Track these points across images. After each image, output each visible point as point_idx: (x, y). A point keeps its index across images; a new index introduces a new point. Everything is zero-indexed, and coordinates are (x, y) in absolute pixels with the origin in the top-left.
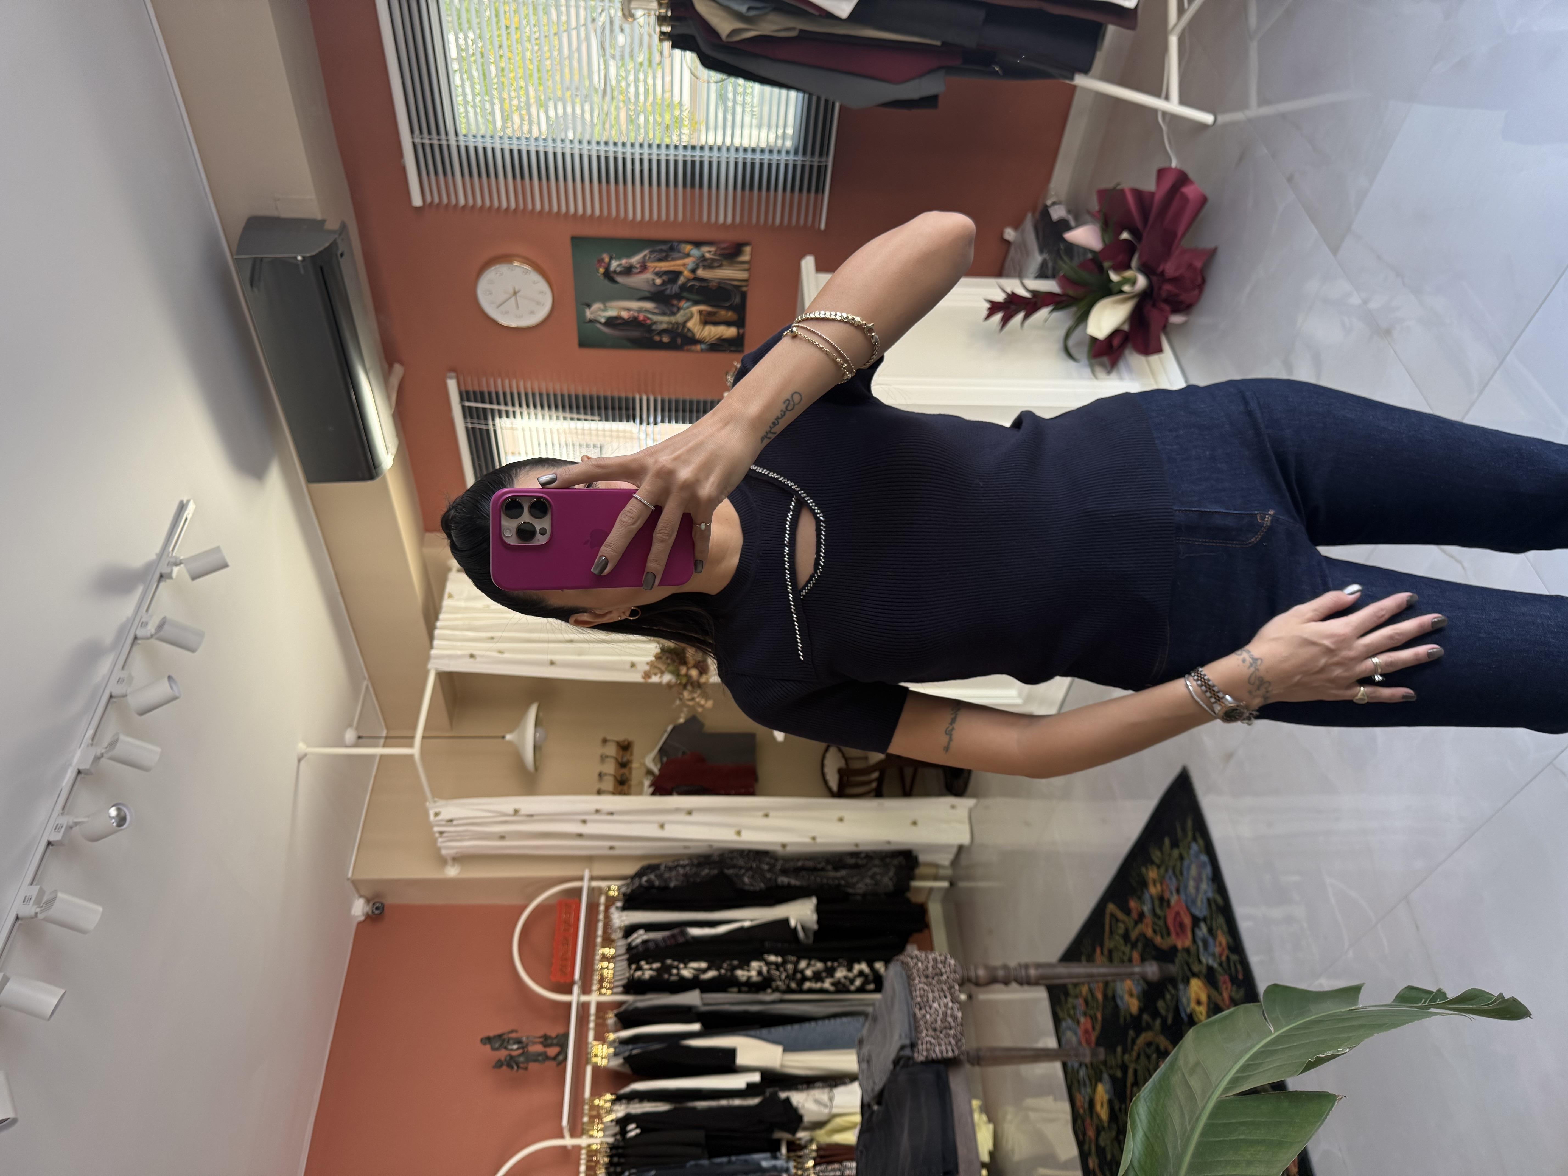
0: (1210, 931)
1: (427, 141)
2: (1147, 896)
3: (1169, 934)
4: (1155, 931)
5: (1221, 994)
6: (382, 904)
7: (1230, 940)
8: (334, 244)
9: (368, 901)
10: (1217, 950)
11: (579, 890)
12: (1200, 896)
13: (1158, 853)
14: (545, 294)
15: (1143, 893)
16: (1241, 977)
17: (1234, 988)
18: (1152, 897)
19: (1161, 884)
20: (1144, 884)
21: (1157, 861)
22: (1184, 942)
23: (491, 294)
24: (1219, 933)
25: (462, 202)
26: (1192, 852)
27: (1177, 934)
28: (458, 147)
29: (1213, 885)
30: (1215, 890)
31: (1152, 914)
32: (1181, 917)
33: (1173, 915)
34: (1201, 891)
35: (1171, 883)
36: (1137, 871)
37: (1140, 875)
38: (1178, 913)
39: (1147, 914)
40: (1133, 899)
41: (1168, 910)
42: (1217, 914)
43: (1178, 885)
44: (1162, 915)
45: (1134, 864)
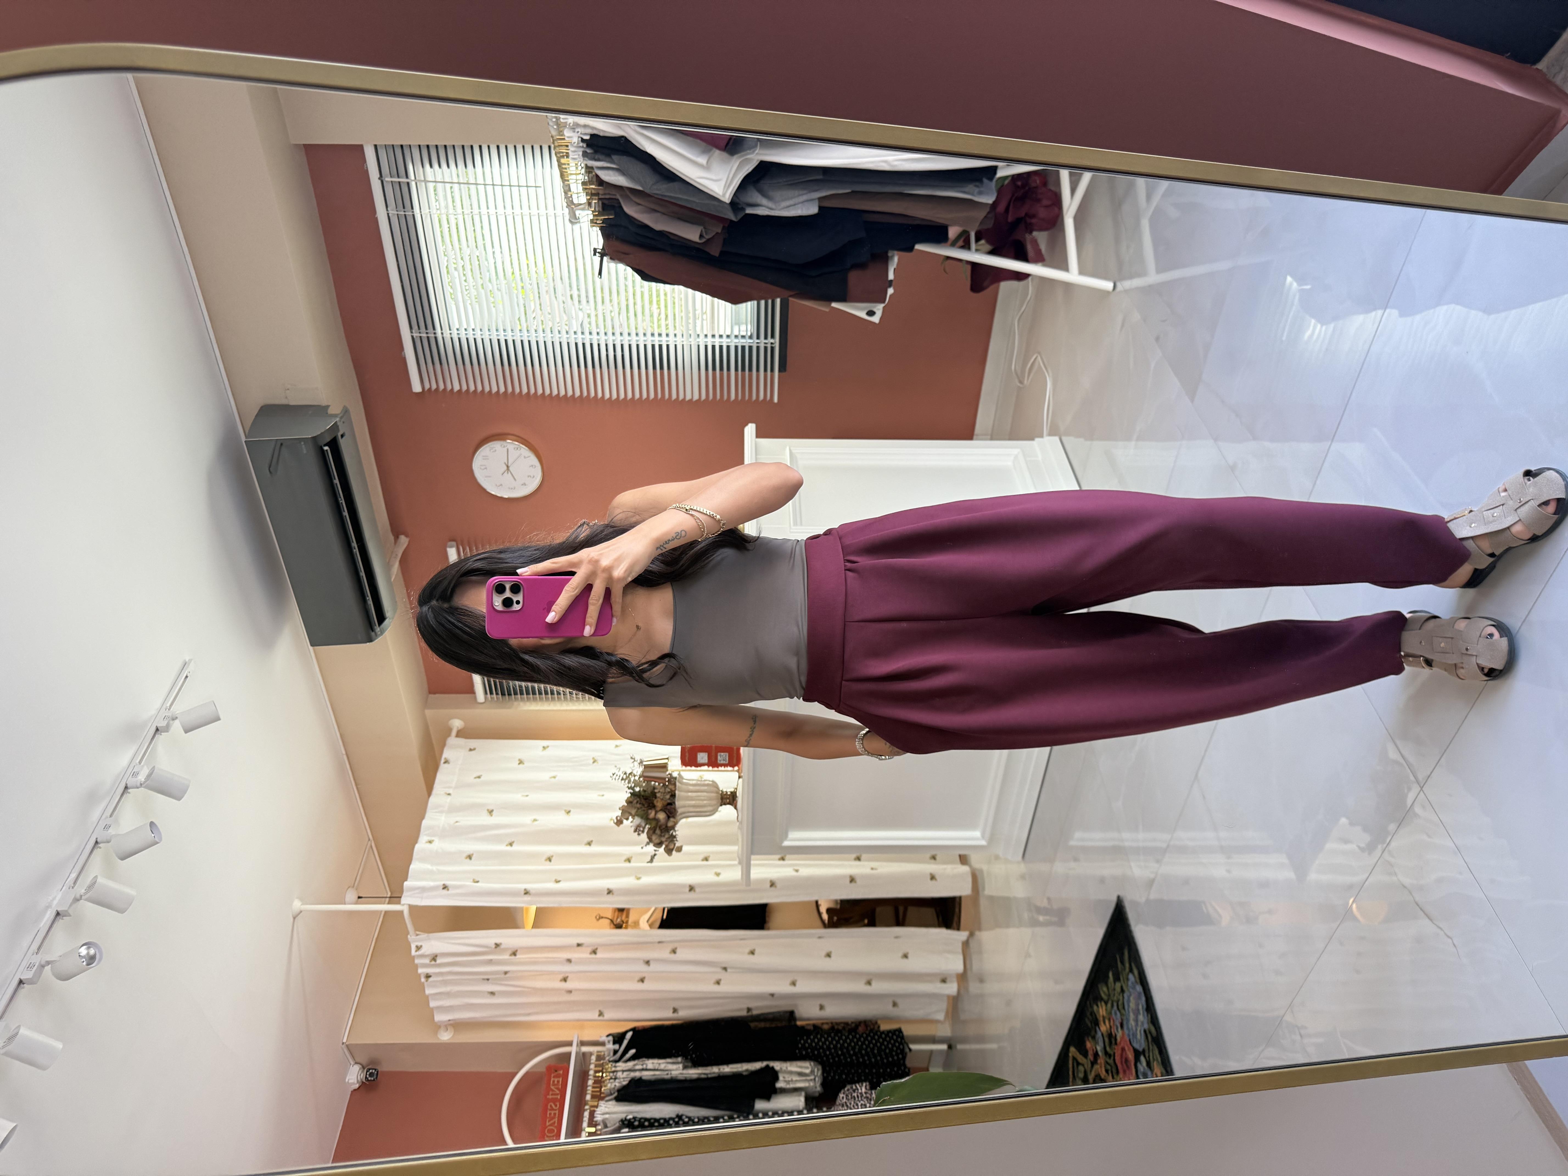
0: (1149, 1063)
1: (424, 335)
2: (1099, 1034)
3: (1118, 1073)
4: (1107, 1071)
6: (375, 1070)
7: (1164, 1071)
8: (335, 427)
9: (364, 1068)
11: (569, 1054)
12: (1139, 1028)
13: (1105, 989)
14: (535, 467)
15: (1096, 1032)
18: (1102, 1035)
19: (1109, 1020)
20: (1096, 1022)
21: (1105, 997)
23: (486, 468)
24: (1156, 1065)
25: (457, 388)
26: (1130, 983)
27: (1124, 1071)
28: (451, 338)
29: (1147, 1015)
30: (1150, 1020)
31: (1104, 1052)
32: (1126, 1054)
33: (1120, 1052)
34: (1140, 1023)
35: (1117, 1019)
36: (1090, 1010)
37: (1093, 1014)
38: (1123, 1049)
39: (1100, 1053)
40: (1088, 1040)
41: (1116, 1047)
42: (1152, 1046)
43: (1122, 1020)
44: (1112, 1053)
45: (1088, 1003)
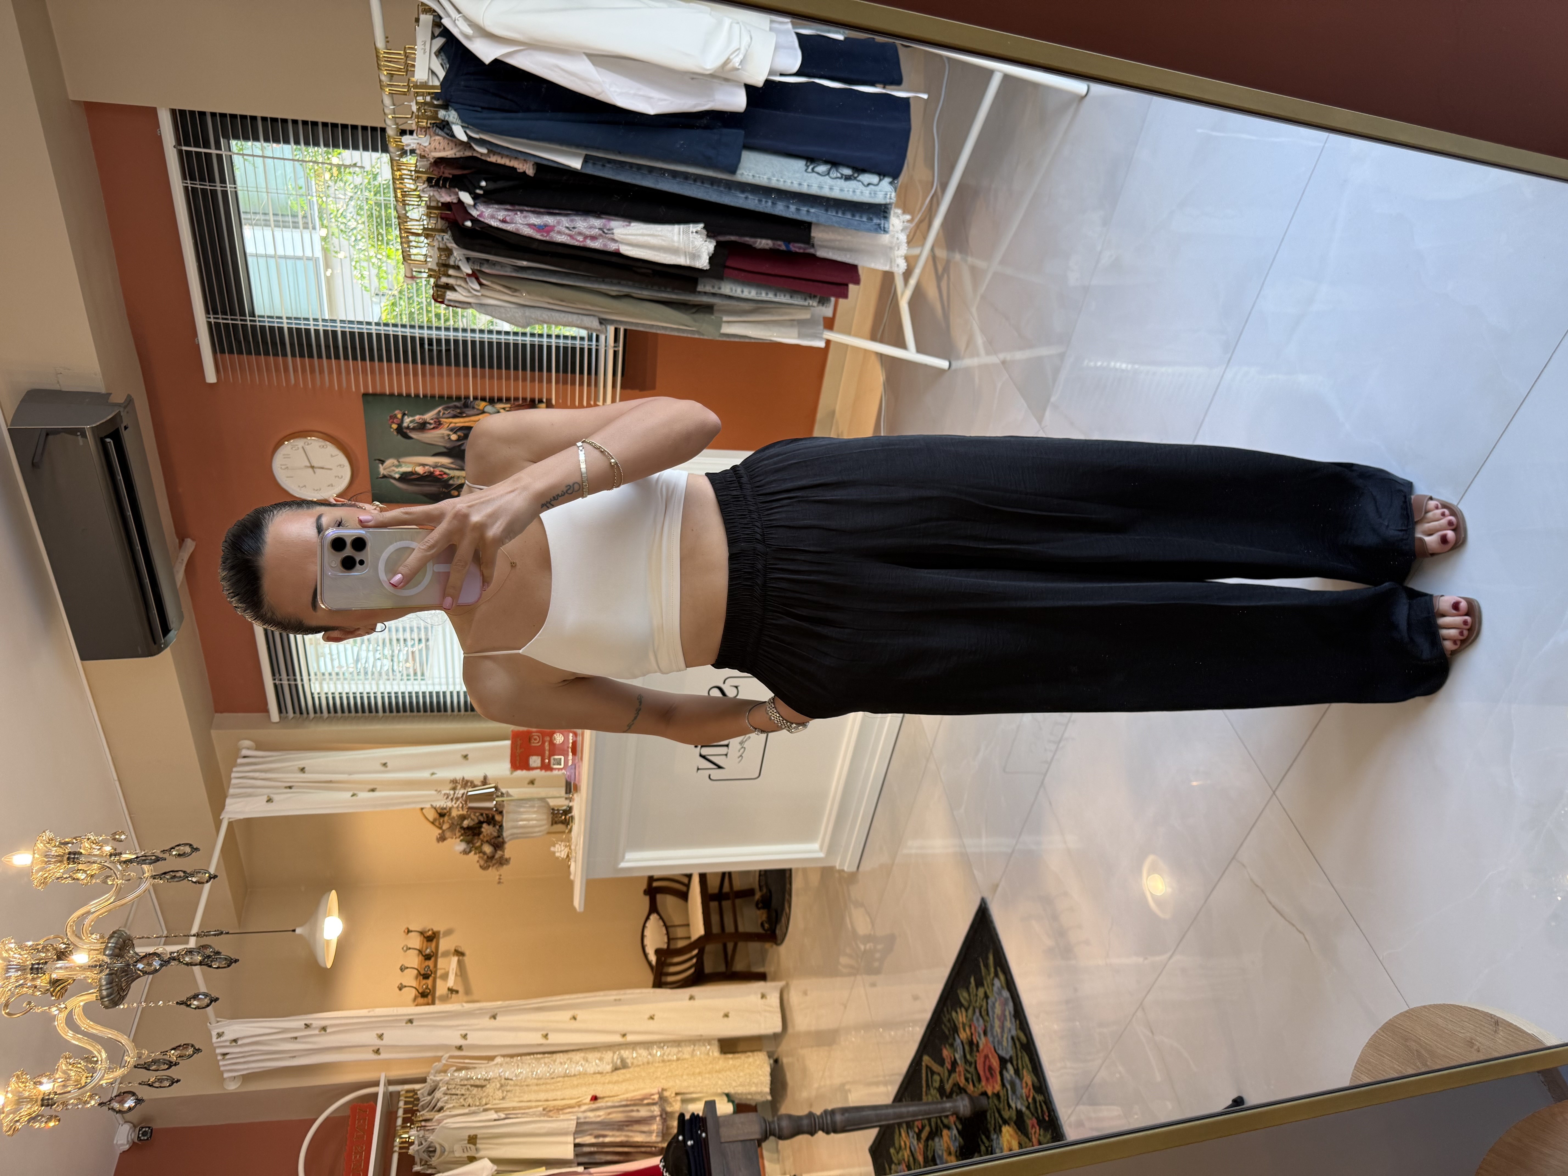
0: (1017, 1072)
2: (958, 1041)
3: (979, 1080)
4: (967, 1080)
5: (1030, 1140)
6: (149, 1129)
7: (1035, 1080)
8: (118, 417)
9: (134, 1127)
10: (1024, 1091)
12: (1005, 1036)
13: (965, 995)
14: (344, 467)
15: (954, 1039)
16: (1047, 1119)
17: (1042, 1130)
18: (962, 1043)
19: (970, 1027)
20: (955, 1030)
21: (965, 1003)
22: (992, 1087)
23: (287, 468)
24: (1025, 1072)
26: (995, 988)
27: (987, 1079)
29: (1016, 1022)
30: (1018, 1027)
31: (963, 1061)
32: (990, 1061)
33: (982, 1059)
34: (1006, 1030)
35: (979, 1025)
36: (948, 1016)
37: (951, 1020)
38: (986, 1057)
39: (959, 1061)
40: (945, 1047)
41: (978, 1054)
42: (1021, 1053)
43: (985, 1026)
44: (973, 1061)
45: (945, 1009)
